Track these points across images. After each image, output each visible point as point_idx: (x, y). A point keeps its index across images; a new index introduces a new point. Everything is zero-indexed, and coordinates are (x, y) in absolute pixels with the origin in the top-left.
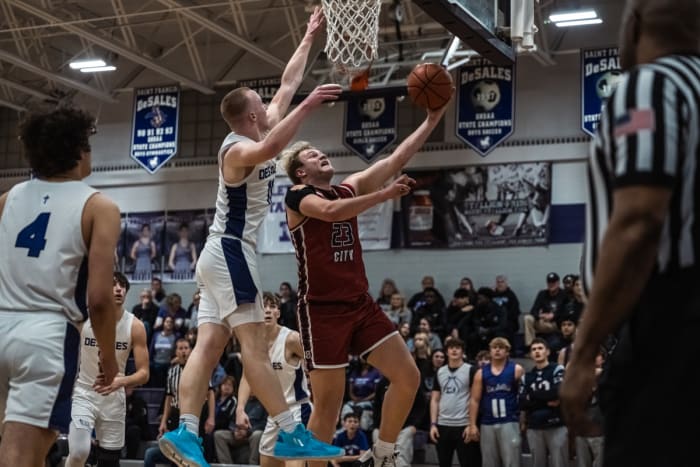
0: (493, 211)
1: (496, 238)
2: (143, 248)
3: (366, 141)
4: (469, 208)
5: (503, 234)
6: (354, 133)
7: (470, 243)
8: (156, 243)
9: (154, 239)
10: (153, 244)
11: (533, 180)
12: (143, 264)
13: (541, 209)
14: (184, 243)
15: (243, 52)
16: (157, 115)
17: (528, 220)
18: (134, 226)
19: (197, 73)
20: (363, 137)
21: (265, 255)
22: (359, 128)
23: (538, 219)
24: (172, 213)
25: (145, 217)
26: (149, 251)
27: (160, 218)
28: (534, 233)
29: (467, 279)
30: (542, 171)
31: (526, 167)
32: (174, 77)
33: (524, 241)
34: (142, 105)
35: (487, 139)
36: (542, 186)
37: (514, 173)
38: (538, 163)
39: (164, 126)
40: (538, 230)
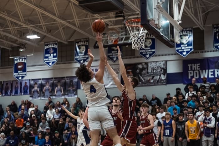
0: (150, 75)
1: (151, 83)
2: (47, 88)
3: (113, 56)
5: (153, 82)
6: (110, 54)
7: (144, 85)
8: (51, 87)
9: (50, 86)
10: (50, 87)
11: (161, 66)
12: (47, 93)
13: (164, 74)
14: (59, 87)
15: (75, 31)
16: (51, 50)
17: (160, 78)
18: (44, 82)
19: (63, 38)
20: (112, 55)
22: (111, 53)
23: (163, 77)
24: (55, 78)
25: (47, 80)
26: (49, 90)
27: (51, 80)
28: (162, 81)
29: (144, 95)
30: (164, 63)
31: (159, 62)
32: (55, 39)
33: (159, 84)
34: (46, 47)
35: (148, 55)
36: (164, 68)
37: (155, 64)
38: (163, 61)
39: (53, 53)
40: (163, 80)
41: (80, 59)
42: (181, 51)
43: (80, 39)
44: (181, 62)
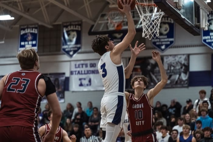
1: (167, 85)
4: (156, 73)
5: (171, 83)
11: (182, 61)
13: (185, 73)
15: (63, 10)
16: (29, 36)
17: (180, 78)
19: (46, 20)
21: (73, 92)
23: (184, 77)
28: (183, 83)
29: (159, 102)
30: (185, 58)
31: (179, 56)
32: (35, 21)
33: (179, 86)
34: (23, 32)
35: (164, 46)
36: (186, 64)
37: (173, 59)
38: (184, 55)
39: (32, 40)
40: (184, 81)
41: (69, 49)
42: (209, 41)
43: (69, 22)
44: (210, 56)
